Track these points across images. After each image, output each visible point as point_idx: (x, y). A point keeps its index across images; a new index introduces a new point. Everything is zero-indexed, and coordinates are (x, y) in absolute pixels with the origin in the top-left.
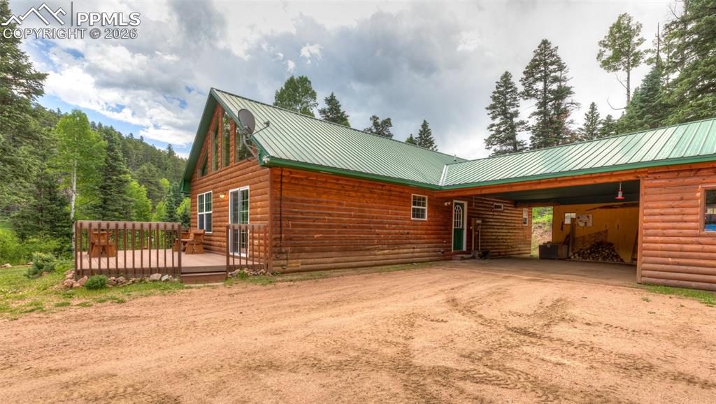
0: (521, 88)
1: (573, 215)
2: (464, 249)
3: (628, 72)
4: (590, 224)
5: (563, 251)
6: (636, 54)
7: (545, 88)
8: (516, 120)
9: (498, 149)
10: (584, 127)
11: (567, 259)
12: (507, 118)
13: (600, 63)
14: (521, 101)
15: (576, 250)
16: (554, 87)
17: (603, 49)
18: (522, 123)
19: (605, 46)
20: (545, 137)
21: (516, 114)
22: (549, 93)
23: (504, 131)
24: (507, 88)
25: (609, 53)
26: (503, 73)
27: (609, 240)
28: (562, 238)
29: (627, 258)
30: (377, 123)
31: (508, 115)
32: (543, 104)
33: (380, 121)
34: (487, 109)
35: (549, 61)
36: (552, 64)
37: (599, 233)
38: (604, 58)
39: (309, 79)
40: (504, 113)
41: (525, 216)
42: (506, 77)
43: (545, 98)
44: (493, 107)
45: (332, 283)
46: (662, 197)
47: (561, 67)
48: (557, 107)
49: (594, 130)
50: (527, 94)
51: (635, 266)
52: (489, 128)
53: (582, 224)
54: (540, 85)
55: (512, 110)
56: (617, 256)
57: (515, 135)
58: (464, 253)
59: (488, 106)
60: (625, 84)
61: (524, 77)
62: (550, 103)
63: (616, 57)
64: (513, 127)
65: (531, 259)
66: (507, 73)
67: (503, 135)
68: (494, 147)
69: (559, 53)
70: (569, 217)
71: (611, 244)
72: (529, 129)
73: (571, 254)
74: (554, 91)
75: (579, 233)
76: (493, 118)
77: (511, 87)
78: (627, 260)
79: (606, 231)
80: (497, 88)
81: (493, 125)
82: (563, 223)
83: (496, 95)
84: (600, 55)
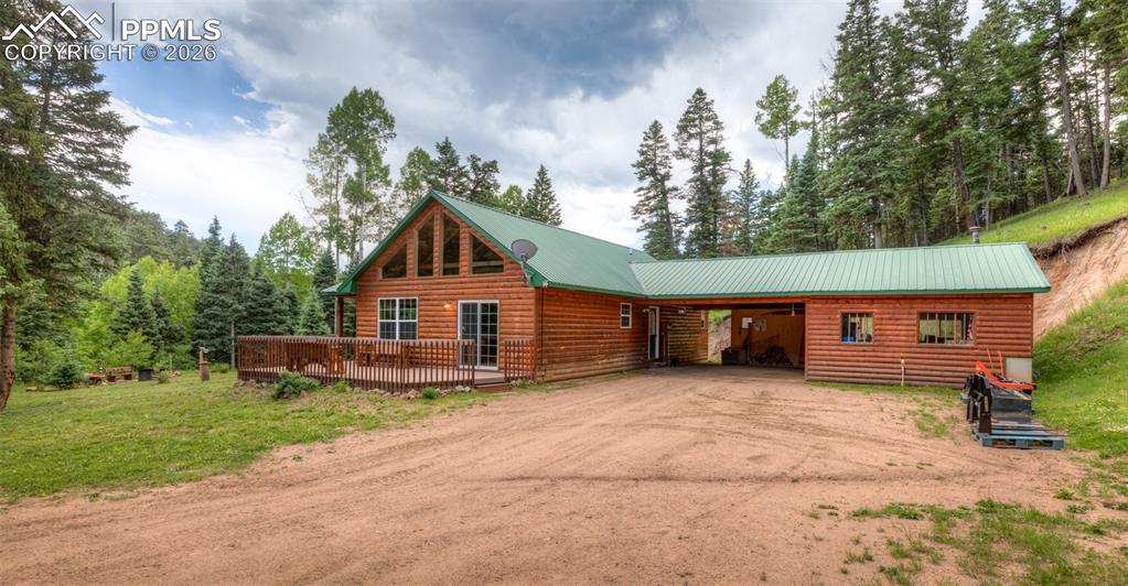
0: (674, 146)
1: (750, 320)
2: (657, 356)
3: (787, 140)
4: (764, 329)
5: (742, 357)
6: (794, 123)
7: (701, 150)
8: (668, 184)
9: (648, 220)
10: (738, 190)
11: (746, 364)
12: (657, 179)
13: (758, 126)
14: (674, 162)
15: (754, 355)
16: (711, 148)
17: (762, 111)
18: (675, 189)
19: (763, 107)
20: (703, 211)
21: (666, 177)
22: (706, 155)
23: (654, 197)
24: (657, 141)
25: (766, 117)
26: (651, 122)
27: (781, 345)
28: (740, 343)
29: (795, 362)
30: (477, 166)
31: (659, 177)
32: (699, 168)
33: (480, 164)
34: (633, 166)
35: (705, 115)
36: (708, 119)
37: (772, 338)
38: (762, 122)
39: (380, 95)
40: (653, 172)
41: (703, 318)
42: (656, 129)
43: (701, 160)
44: (641, 165)
45: (557, 398)
46: (820, 316)
47: (718, 125)
48: (714, 173)
49: (751, 194)
50: (681, 155)
51: (803, 369)
52: (636, 192)
53: (758, 329)
54: (694, 144)
55: (662, 171)
56: (788, 360)
57: (667, 205)
58: (657, 360)
59: (634, 162)
60: (784, 155)
61: (677, 131)
62: (707, 169)
63: (774, 122)
64: (665, 193)
65: (710, 366)
66: (656, 122)
67: (653, 203)
68: (643, 217)
69: (716, 108)
70: (746, 322)
71: (782, 349)
72: (683, 197)
73: (749, 359)
74: (711, 153)
75: (755, 338)
76: (641, 178)
77: (661, 141)
78: (796, 364)
79: (778, 336)
80: (645, 139)
81: (641, 189)
82: (741, 328)
83: (645, 149)
84: (758, 118)
